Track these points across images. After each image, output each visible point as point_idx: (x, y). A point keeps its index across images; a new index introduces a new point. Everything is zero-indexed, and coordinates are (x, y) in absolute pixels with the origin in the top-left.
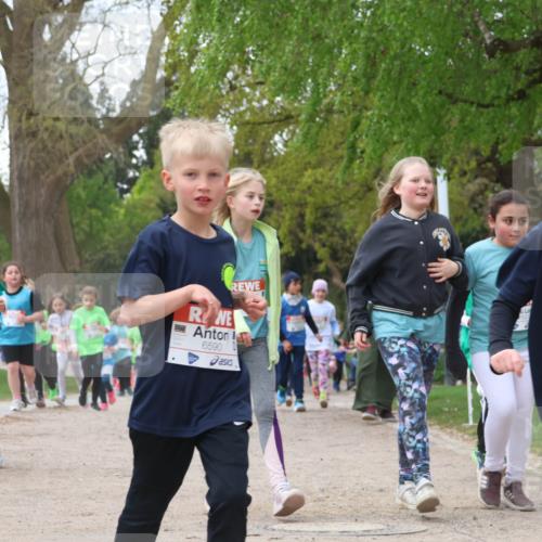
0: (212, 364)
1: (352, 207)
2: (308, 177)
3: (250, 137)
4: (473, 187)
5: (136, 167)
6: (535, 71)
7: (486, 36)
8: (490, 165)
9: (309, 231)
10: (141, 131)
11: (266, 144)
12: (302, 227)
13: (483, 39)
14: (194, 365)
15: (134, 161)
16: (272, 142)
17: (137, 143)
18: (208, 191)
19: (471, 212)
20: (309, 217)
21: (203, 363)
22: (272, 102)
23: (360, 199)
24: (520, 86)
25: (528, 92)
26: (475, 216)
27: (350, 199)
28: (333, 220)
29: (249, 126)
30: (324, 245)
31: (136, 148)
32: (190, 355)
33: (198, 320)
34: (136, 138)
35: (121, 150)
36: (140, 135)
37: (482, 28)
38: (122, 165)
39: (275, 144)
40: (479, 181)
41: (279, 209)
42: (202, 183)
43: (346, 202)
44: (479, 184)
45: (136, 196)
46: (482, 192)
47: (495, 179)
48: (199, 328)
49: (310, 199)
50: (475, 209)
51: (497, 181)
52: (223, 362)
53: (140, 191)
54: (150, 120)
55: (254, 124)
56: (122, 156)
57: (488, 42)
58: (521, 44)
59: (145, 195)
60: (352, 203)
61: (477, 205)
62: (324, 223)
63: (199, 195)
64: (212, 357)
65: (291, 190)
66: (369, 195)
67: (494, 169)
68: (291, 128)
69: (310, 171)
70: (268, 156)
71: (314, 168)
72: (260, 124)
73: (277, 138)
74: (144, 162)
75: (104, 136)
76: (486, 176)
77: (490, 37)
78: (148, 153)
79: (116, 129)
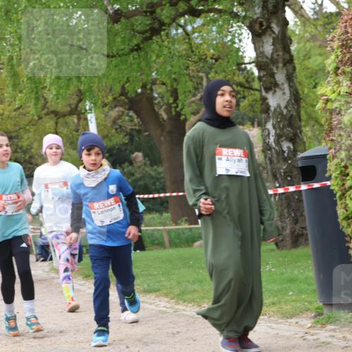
1: (29, 131)
4: (114, 113)
7: (109, 8)
8: (123, 98)
13: (108, 10)
19: (114, 131)
25: (141, 46)
26: (116, 135)
27: (27, 125)
37: (105, 2)
40: (117, 109)
43: (24, 128)
44: (118, 112)
46: (119, 117)
47: (127, 107)
50: (116, 129)
51: (129, 109)
57: (111, 12)
60: (27, 128)
61: (118, 127)
66: (40, 121)
67: (126, 100)
76: (121, 106)
77: (112, 9)
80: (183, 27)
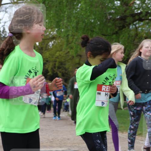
1: (69, 62)
2: (57, 54)
3: (43, 43)
6: (121, 26)
9: (56, 68)
11: (47, 45)
12: (55, 67)
16: (49, 44)
20: (57, 65)
22: (50, 33)
23: (71, 60)
24: (116, 30)
25: (118, 32)
28: (63, 65)
30: (60, 72)
37: (108, 15)
41: (49, 62)
43: (67, 61)
49: (58, 60)
57: (109, 18)
58: (118, 19)
60: (69, 61)
62: (61, 66)
65: (53, 57)
68: (54, 40)
69: (58, 52)
70: (47, 48)
71: (60, 51)
72: (46, 39)
77: (110, 17)
80: (135, 25)
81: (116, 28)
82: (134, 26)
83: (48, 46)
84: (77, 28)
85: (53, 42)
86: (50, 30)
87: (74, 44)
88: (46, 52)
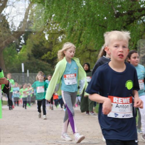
0: (123, 117)
3: (52, 37)
5: (21, 45)
7: (115, 12)
10: (23, 35)
11: (56, 39)
13: (114, 12)
14: (117, 117)
15: (21, 43)
16: (58, 39)
17: (22, 38)
18: (122, 52)
21: (120, 116)
22: (58, 28)
23: (82, 54)
24: (124, 25)
29: (52, 35)
31: (21, 40)
32: (115, 114)
33: (117, 102)
34: (21, 37)
35: (17, 40)
36: (23, 36)
37: (114, 9)
38: (18, 44)
39: (59, 39)
42: (120, 49)
43: (78, 55)
45: (22, 52)
48: (117, 105)
52: (127, 115)
53: (22, 51)
54: (25, 32)
55: (53, 34)
56: (18, 42)
57: (116, 13)
58: (125, 14)
59: (24, 52)
63: (120, 53)
64: (123, 114)
68: (63, 35)
70: (57, 42)
73: (59, 38)
74: (24, 44)
75: (13, 36)
78: (25, 41)
79: (16, 34)
81: (123, 23)
82: (141, 21)
83: (57, 41)
84: (85, 22)
85: (61, 37)
86: (58, 24)
87: (83, 38)
88: (56, 47)
